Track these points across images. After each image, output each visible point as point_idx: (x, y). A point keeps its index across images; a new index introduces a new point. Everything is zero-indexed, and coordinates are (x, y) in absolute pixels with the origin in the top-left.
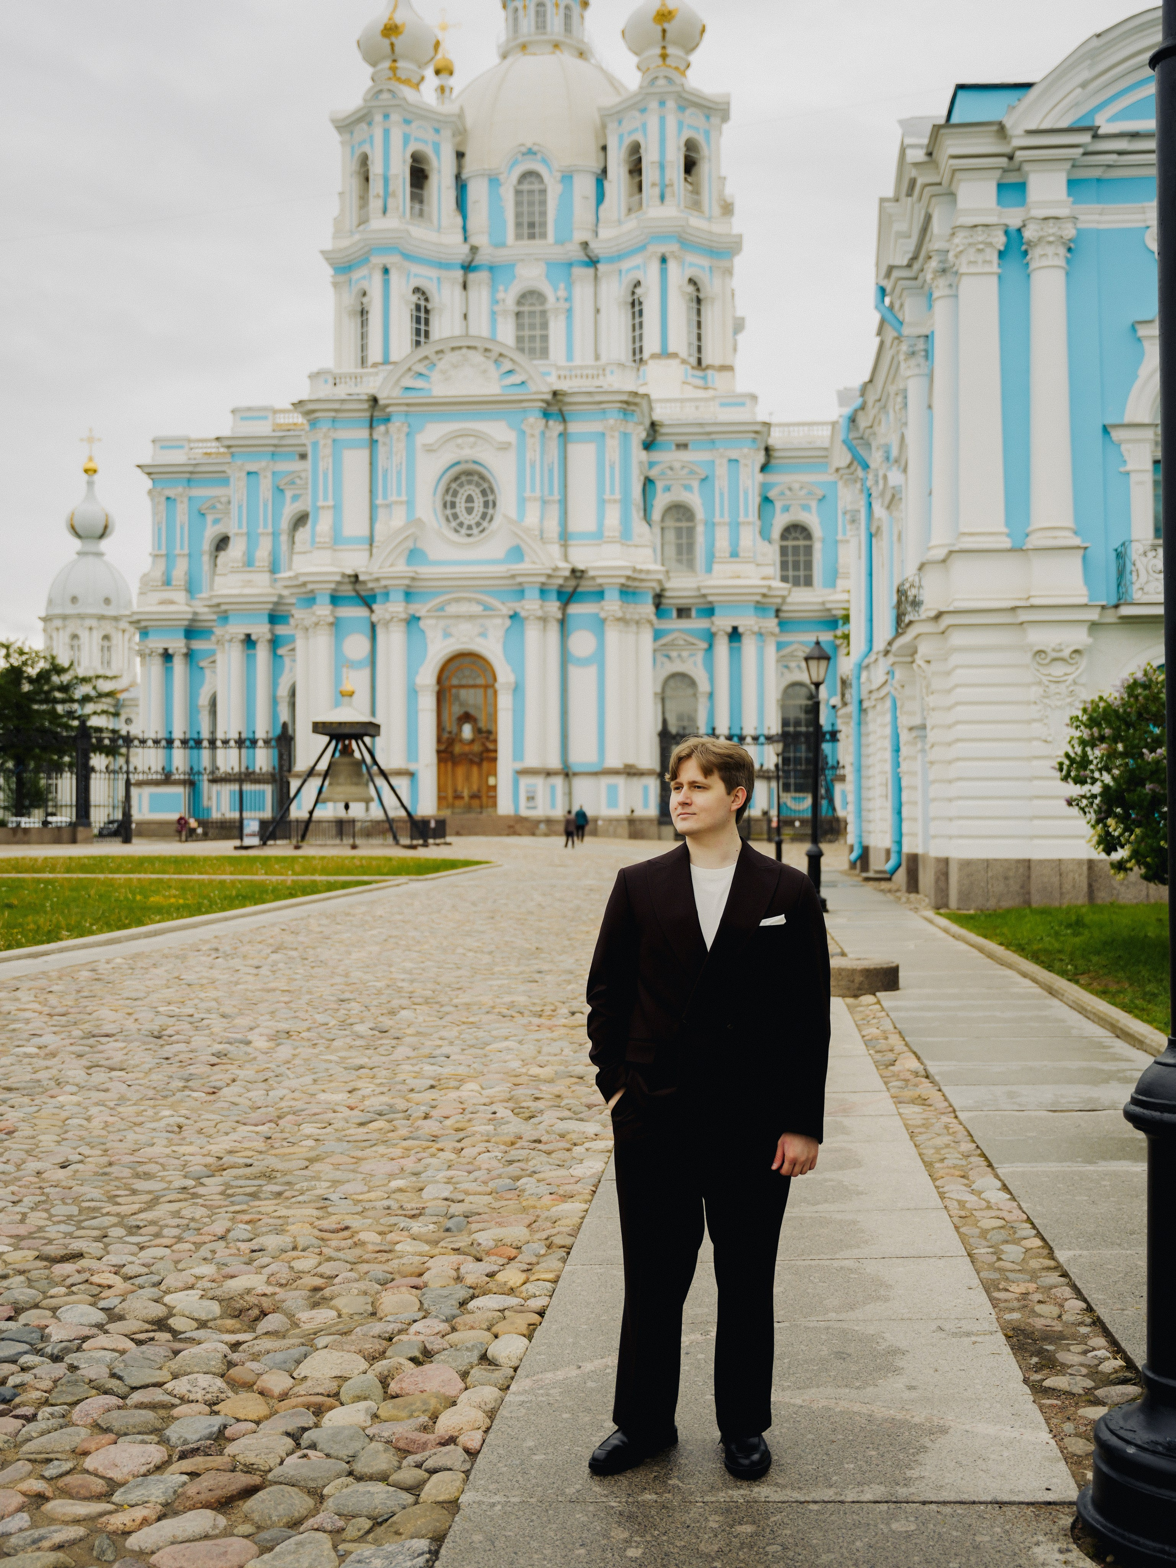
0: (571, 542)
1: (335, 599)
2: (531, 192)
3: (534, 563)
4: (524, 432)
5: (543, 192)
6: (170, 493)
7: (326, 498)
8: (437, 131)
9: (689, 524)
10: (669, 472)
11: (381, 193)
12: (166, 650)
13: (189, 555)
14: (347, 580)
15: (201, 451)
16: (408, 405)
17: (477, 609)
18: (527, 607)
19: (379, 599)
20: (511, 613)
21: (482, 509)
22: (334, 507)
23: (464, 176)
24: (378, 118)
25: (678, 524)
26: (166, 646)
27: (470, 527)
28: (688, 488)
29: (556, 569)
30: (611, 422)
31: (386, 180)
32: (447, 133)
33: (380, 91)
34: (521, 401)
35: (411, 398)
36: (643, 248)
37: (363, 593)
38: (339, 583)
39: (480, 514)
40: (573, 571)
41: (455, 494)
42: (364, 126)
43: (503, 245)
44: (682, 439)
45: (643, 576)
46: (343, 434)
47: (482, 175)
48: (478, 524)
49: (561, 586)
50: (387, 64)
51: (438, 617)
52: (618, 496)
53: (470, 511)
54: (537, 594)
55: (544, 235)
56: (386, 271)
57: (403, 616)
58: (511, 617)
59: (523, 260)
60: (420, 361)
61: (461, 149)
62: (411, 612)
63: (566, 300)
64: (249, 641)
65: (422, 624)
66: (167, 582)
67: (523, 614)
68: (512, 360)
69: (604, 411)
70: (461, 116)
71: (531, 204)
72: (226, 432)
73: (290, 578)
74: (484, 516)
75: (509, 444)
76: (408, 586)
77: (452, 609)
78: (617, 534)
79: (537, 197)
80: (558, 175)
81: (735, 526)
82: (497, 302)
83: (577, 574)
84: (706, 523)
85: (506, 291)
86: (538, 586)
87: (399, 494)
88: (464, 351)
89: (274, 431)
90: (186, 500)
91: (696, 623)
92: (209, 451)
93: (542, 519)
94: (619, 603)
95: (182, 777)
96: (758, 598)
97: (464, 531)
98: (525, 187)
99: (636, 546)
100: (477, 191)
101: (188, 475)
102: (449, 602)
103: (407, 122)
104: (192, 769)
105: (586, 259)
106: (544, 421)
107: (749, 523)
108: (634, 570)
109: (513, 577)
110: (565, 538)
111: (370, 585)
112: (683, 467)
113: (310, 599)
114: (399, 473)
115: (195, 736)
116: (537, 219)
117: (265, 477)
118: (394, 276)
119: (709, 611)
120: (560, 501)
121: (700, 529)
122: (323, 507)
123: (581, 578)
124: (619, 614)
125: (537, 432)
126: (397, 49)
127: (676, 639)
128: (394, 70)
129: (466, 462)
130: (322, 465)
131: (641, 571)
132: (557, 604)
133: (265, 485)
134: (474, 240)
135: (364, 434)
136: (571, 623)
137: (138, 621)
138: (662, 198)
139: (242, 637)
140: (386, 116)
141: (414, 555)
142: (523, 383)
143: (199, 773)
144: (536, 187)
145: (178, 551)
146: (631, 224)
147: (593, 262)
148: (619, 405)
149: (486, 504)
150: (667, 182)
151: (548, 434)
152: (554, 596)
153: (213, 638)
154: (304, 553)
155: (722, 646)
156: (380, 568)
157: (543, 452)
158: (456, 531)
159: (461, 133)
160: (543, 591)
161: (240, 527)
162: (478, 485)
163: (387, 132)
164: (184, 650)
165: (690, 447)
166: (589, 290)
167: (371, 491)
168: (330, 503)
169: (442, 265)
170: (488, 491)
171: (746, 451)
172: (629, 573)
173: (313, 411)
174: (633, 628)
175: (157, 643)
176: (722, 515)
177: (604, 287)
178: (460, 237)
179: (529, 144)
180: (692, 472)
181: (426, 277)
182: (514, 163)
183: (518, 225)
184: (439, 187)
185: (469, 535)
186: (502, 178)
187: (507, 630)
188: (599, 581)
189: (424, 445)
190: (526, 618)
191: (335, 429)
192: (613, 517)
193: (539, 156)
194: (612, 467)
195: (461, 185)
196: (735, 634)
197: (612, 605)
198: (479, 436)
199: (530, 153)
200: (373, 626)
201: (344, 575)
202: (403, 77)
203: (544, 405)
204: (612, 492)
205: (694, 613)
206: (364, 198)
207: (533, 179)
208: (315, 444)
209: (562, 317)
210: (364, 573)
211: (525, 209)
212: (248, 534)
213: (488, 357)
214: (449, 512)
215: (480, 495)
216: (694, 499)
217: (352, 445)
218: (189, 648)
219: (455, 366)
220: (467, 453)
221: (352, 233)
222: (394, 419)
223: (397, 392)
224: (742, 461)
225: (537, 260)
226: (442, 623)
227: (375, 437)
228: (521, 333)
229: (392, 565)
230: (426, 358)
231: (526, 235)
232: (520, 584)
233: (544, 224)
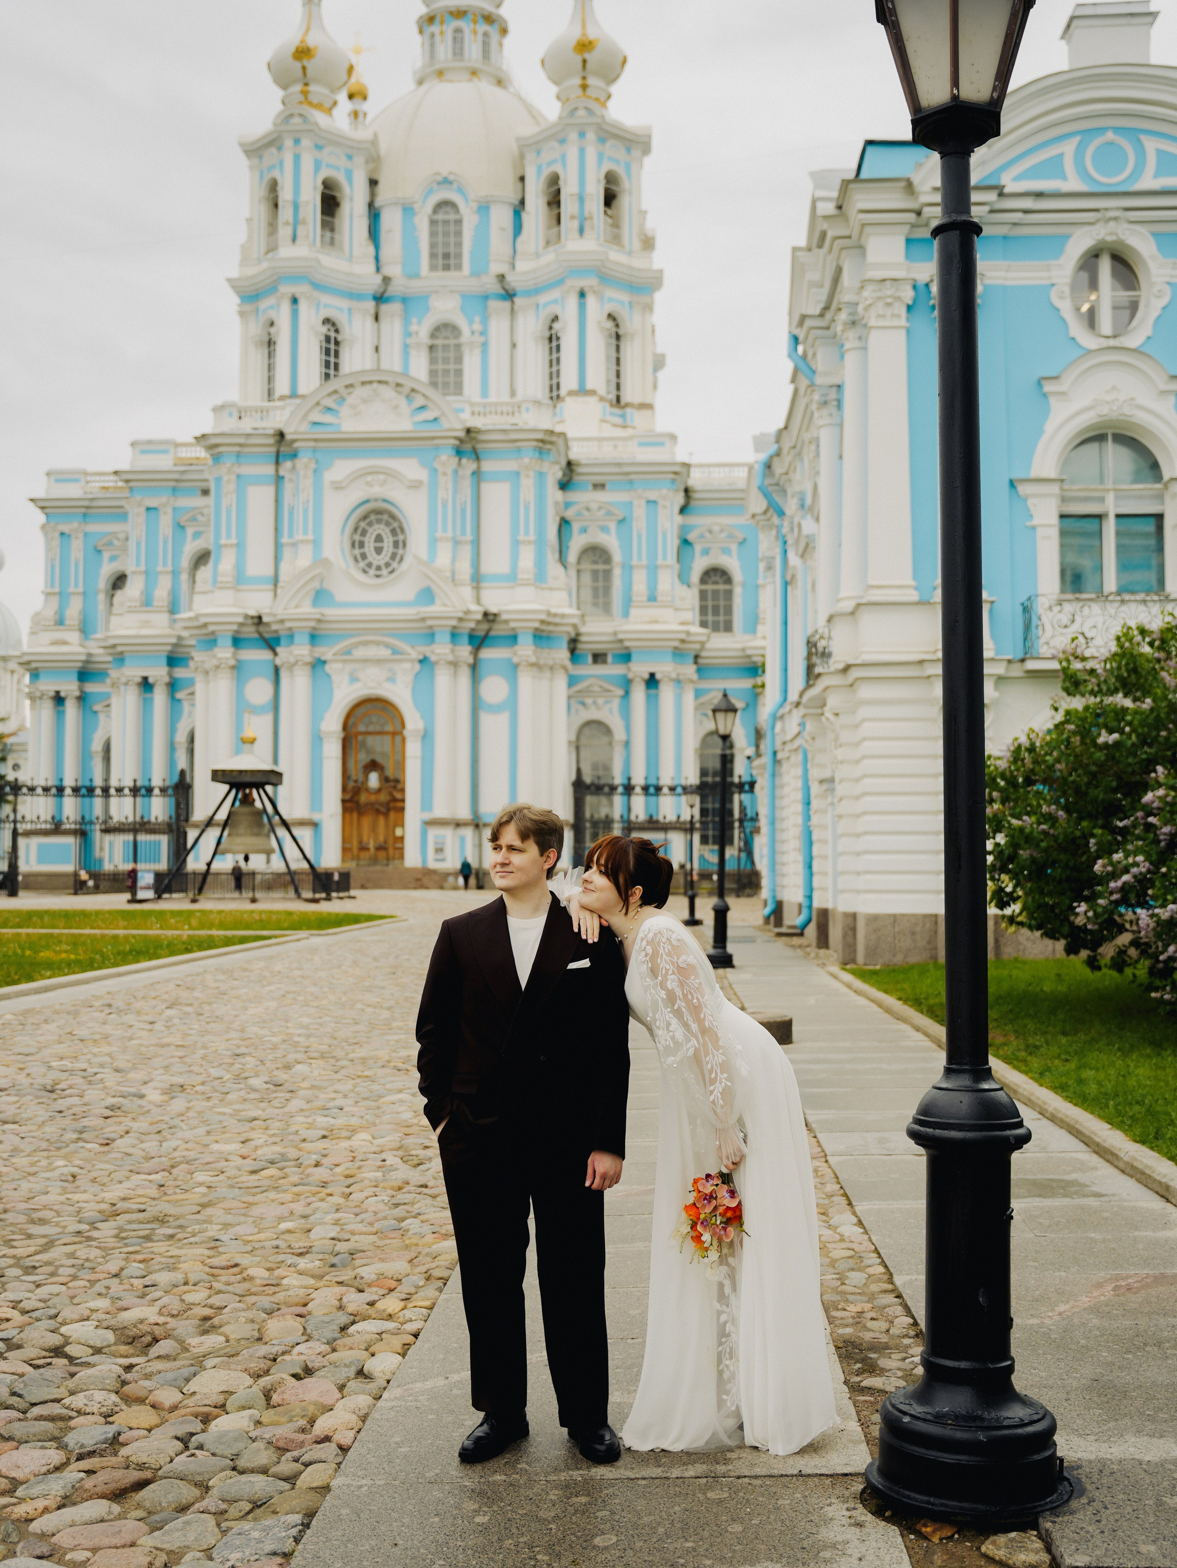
0: (483, 585)
1: (237, 641)
2: (446, 222)
3: (445, 605)
4: (435, 470)
5: (459, 222)
6: (65, 528)
7: (228, 536)
8: (350, 157)
9: (606, 567)
10: (586, 513)
11: (291, 220)
12: (58, 693)
13: (84, 594)
14: (249, 621)
15: (98, 485)
16: (316, 440)
17: (385, 653)
18: (437, 651)
19: (283, 641)
20: (421, 657)
21: (391, 550)
22: (237, 545)
23: (378, 203)
24: (288, 143)
25: (595, 567)
26: (57, 689)
27: (379, 568)
28: (605, 529)
29: (468, 612)
30: (526, 460)
31: (296, 207)
32: (360, 160)
33: (291, 115)
34: (433, 438)
35: (320, 433)
36: (560, 282)
37: (266, 636)
38: (241, 625)
39: (389, 555)
40: (486, 614)
41: (364, 533)
42: (273, 150)
43: (417, 276)
44: (599, 479)
45: (557, 620)
46: (247, 470)
47: (396, 204)
48: (387, 565)
49: (473, 630)
50: (298, 87)
51: (345, 661)
52: (532, 537)
53: (379, 550)
54: (447, 637)
55: (459, 267)
56: (295, 301)
57: (308, 659)
58: (420, 661)
59: (437, 292)
60: (329, 395)
61: (375, 177)
62: (317, 655)
63: (482, 333)
64: (146, 684)
65: (328, 668)
66: (60, 622)
67: (433, 658)
68: (424, 395)
69: (519, 449)
70: (374, 142)
71: (446, 234)
72: (124, 465)
73: (190, 619)
74: (393, 556)
75: (421, 482)
76: (314, 629)
77: (359, 653)
78: (531, 576)
79: (452, 228)
80: (475, 205)
81: (653, 570)
82: (410, 335)
83: (489, 617)
84: (623, 566)
85: (419, 323)
86: (449, 629)
87: (305, 532)
88: (375, 385)
89: (175, 465)
90: (81, 536)
91: (612, 669)
92: (106, 485)
93: (454, 560)
94: (533, 648)
95: (73, 826)
96: (676, 644)
97: (372, 572)
98: (440, 217)
99: (551, 589)
100: (390, 220)
101: (83, 510)
102: (356, 645)
103: (319, 147)
104: (83, 818)
105: (502, 292)
106: (456, 459)
107: (667, 567)
108: (549, 614)
109: (423, 619)
110: (477, 580)
111: (274, 627)
112: (600, 508)
113: (210, 641)
114: (306, 511)
115: (88, 784)
116: (452, 250)
117: (165, 513)
118: (303, 306)
119: (626, 657)
120: (472, 542)
121: (617, 572)
122: (226, 546)
123: (493, 621)
124: (533, 659)
125: (450, 470)
126: (309, 72)
127: (591, 685)
128: (305, 93)
129: (376, 500)
130: (225, 502)
131: (555, 615)
132: (469, 648)
133: (165, 522)
134: (387, 271)
135: (269, 470)
136: (483, 668)
137: (29, 663)
138: (581, 231)
139: (139, 680)
140: (297, 141)
141: (320, 596)
142: (435, 419)
143: (91, 823)
144: (452, 217)
145: (72, 589)
146: (549, 257)
147: (509, 295)
148: (535, 443)
149: (396, 544)
150: (586, 214)
151: (461, 472)
152: (466, 639)
153: (108, 681)
154: (205, 593)
155: (639, 693)
156: (285, 609)
157: (456, 491)
158: (365, 572)
159: (374, 159)
160: (454, 635)
161: (138, 565)
162: (387, 524)
163: (297, 158)
164: (77, 693)
165: (608, 487)
166: (505, 324)
167: (276, 529)
168: (234, 541)
169: (353, 296)
170: (398, 530)
171: (664, 492)
172: (543, 617)
173: (217, 446)
174: (548, 674)
175: (48, 686)
176: (640, 558)
177: (520, 321)
178: (372, 268)
179: (445, 173)
180: (609, 513)
181: (336, 307)
182: (430, 192)
183: (433, 256)
184: (351, 216)
185: (378, 576)
186: (417, 206)
187: (417, 675)
188: (512, 625)
189: (332, 482)
190: (436, 663)
191: (240, 464)
192: (527, 559)
193: (455, 186)
194: (527, 507)
195: (374, 214)
196: (652, 681)
197: (525, 650)
198: (389, 474)
199: (446, 182)
200: (277, 670)
201: (246, 616)
202: (315, 102)
203: (457, 442)
204: (527, 533)
205: (610, 659)
206: (272, 226)
207: (449, 209)
208: (218, 480)
209: (477, 352)
210: (269, 614)
211: (440, 239)
212: (146, 573)
213: (399, 393)
214: (357, 552)
215: (389, 534)
216: (611, 541)
217: (258, 481)
218: (82, 691)
219: (365, 401)
220: (377, 491)
221: (259, 261)
222: (301, 454)
223: (304, 427)
224: (661, 502)
225: (452, 292)
226: (349, 667)
227: (281, 473)
228: (434, 367)
229: (297, 606)
230: (336, 392)
231: (440, 267)
232: (431, 627)
233: (459, 256)
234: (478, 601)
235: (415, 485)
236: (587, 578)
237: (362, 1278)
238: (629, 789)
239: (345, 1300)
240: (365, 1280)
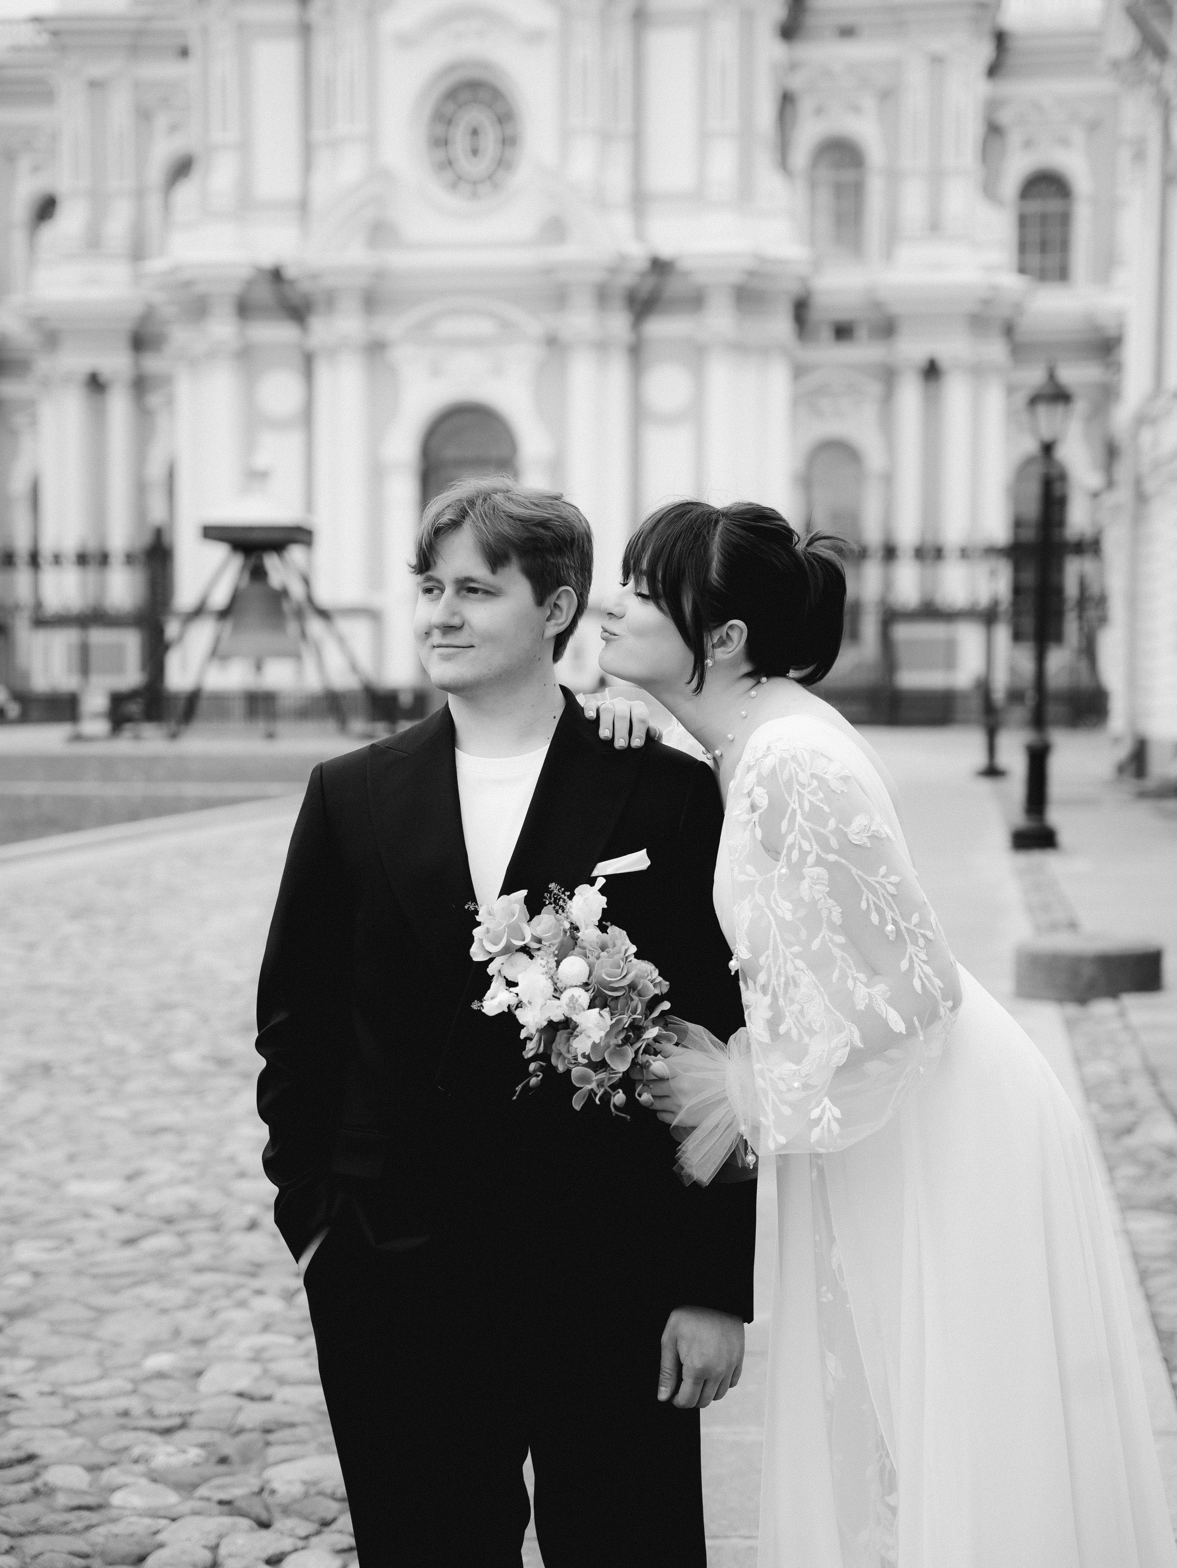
234: (640, 235)
235: (535, 37)
236: (825, 197)
237: (273, 1492)
238: (890, 553)
239: (223, 1551)
240: (279, 1499)
